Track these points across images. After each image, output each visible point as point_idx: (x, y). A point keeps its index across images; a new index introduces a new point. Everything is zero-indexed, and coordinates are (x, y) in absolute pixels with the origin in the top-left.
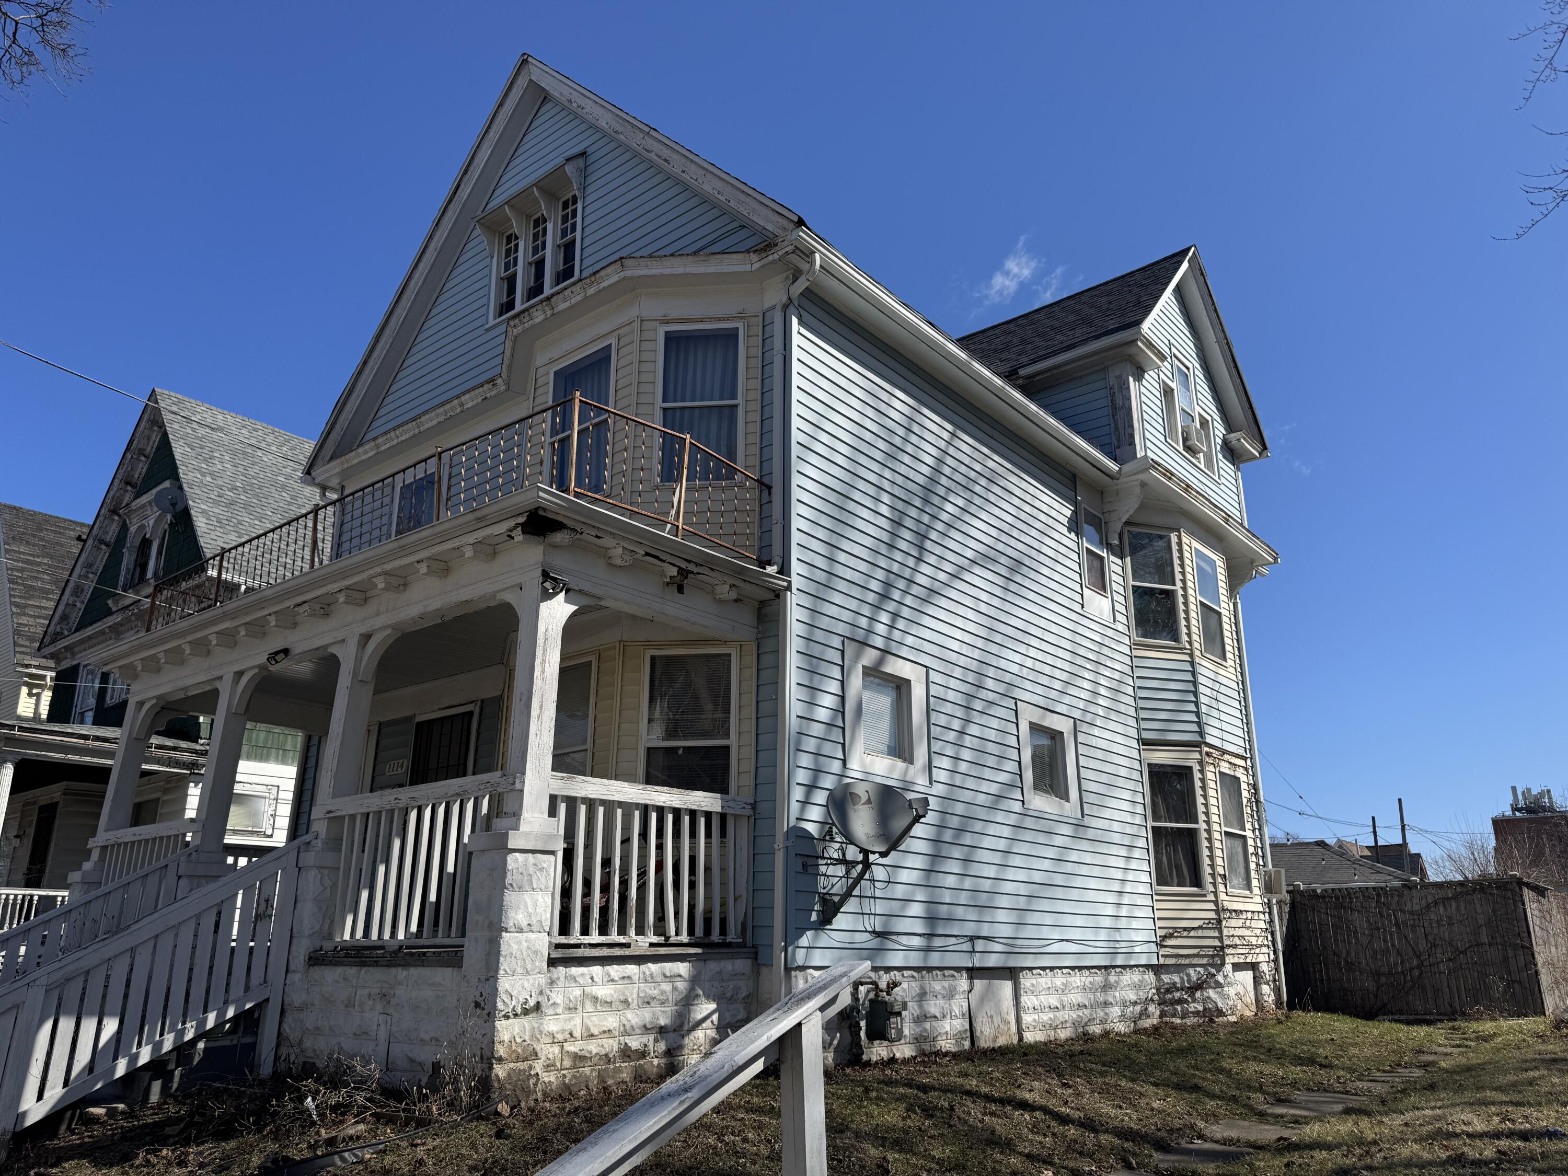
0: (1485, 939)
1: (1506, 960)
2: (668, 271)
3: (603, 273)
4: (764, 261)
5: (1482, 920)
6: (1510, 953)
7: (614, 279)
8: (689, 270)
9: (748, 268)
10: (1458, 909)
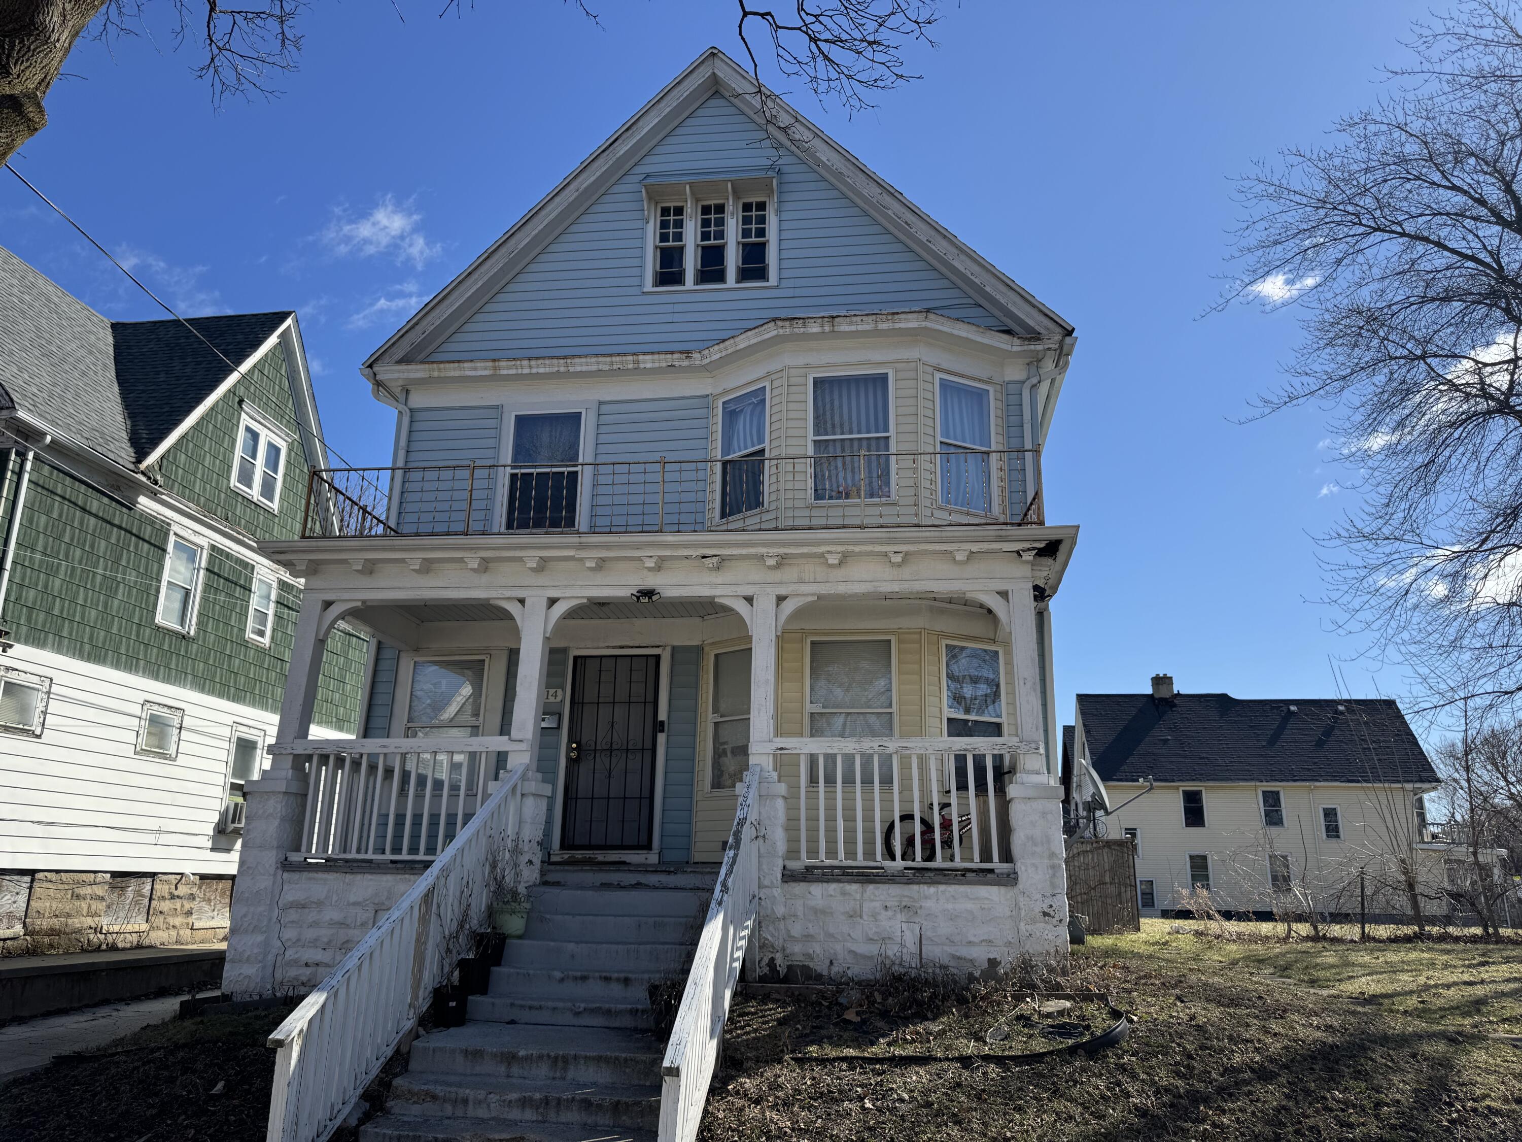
0: (1108, 880)
1: (1120, 894)
2: (956, 332)
3: (903, 316)
4: (1025, 348)
5: (1107, 867)
6: (1123, 889)
7: (914, 325)
8: (972, 336)
9: (1009, 348)
10: (1093, 858)
